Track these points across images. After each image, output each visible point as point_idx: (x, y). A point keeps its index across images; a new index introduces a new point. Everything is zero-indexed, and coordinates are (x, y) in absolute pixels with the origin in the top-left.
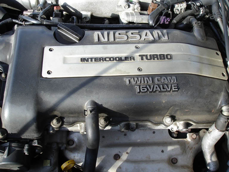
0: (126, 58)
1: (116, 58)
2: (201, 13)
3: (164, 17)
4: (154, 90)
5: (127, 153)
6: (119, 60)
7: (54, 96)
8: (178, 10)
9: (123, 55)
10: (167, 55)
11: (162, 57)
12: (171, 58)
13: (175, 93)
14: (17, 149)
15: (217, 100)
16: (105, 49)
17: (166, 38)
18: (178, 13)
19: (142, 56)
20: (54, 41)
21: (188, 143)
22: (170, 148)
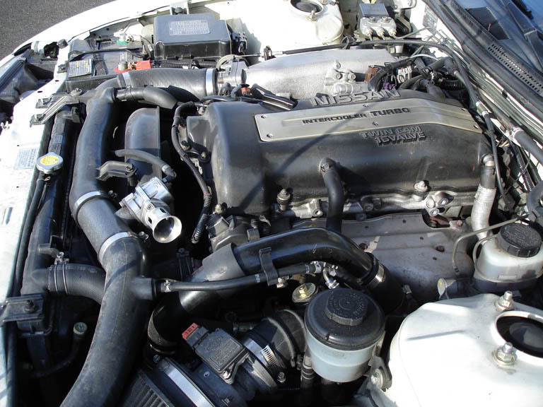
0: (356, 116)
1: (344, 117)
2: (433, 77)
3: (387, 84)
4: (398, 139)
5: (375, 242)
6: (348, 118)
7: (281, 156)
8: (402, 76)
9: (352, 114)
10: (403, 109)
11: (397, 111)
12: (408, 111)
13: (423, 141)
14: (243, 222)
15: (475, 152)
16: (328, 110)
17: (397, 95)
18: (403, 81)
19: (374, 113)
20: (263, 110)
21: (454, 231)
22: (430, 235)
